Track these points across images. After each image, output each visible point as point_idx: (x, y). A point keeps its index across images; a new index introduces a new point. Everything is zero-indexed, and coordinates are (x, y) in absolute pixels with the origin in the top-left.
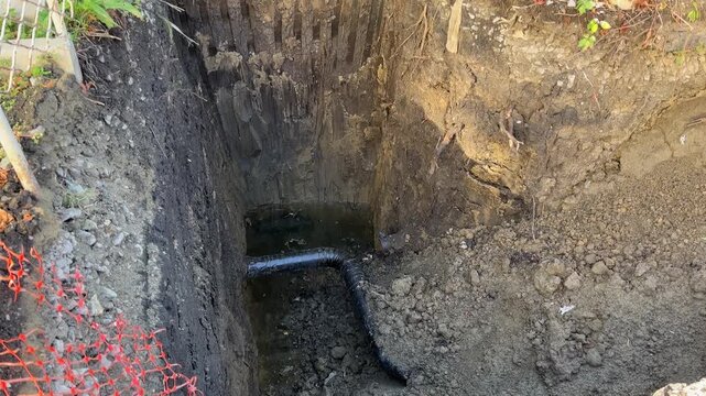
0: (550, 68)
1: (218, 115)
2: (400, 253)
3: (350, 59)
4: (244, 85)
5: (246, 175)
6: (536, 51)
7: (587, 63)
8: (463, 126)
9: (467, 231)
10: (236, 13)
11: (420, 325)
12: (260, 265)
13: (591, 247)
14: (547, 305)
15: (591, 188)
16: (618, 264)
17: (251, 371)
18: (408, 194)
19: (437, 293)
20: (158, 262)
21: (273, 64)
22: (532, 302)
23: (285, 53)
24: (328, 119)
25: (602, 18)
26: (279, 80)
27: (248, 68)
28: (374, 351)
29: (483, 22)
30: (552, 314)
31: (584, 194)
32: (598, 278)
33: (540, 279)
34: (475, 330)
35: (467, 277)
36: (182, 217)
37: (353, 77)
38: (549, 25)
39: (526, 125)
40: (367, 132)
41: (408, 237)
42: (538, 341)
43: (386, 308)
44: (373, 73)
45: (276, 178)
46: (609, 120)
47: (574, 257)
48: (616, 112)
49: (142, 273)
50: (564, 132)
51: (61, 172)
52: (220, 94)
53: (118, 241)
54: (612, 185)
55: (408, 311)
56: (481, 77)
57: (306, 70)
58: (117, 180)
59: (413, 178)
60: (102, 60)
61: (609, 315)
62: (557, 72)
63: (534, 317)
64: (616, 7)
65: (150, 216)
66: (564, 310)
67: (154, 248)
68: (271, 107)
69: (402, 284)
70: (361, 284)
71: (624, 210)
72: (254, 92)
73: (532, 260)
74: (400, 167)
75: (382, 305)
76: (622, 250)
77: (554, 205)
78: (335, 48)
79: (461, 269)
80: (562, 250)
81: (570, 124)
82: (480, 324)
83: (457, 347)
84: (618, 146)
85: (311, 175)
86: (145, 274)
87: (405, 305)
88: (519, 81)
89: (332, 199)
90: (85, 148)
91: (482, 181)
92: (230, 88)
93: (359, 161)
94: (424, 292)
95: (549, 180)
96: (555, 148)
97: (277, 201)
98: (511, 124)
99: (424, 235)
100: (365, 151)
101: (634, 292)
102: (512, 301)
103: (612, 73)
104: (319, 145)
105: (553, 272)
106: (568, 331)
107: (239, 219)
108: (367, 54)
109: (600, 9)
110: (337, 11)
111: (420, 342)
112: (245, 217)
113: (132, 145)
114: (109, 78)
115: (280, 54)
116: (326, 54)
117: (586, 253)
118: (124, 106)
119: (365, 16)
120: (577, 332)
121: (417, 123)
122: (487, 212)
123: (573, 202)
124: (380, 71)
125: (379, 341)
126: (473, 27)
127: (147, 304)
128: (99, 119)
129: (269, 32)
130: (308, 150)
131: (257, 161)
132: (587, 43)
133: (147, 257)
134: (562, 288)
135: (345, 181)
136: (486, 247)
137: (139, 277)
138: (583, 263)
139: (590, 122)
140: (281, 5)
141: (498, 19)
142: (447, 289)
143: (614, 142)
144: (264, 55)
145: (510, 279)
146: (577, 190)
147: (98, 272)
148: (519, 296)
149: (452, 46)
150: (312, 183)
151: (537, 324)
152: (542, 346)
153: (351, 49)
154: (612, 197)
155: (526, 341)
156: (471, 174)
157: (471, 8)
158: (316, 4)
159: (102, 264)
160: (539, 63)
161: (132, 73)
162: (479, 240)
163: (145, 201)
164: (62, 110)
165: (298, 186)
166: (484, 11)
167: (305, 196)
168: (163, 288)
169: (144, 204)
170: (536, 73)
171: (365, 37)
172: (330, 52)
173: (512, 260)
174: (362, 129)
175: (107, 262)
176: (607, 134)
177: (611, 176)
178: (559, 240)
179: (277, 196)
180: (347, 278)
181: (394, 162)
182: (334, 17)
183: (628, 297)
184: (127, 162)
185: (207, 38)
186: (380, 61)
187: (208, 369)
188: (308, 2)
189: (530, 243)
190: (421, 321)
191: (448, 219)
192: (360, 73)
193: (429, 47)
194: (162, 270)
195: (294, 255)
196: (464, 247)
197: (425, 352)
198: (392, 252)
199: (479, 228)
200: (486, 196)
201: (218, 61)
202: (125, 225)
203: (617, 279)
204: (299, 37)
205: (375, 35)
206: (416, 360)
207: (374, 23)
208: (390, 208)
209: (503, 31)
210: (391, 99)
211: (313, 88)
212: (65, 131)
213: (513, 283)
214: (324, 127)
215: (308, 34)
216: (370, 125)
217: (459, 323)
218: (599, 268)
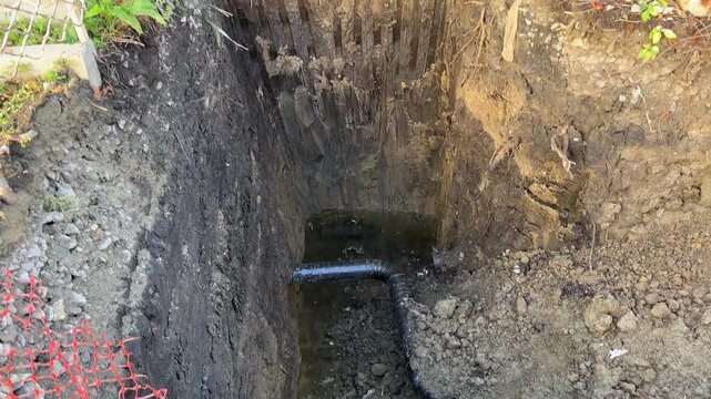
0: (612, 81)
1: (281, 119)
2: (454, 272)
3: (413, 64)
4: (305, 90)
5: (310, 179)
6: (596, 61)
7: (655, 76)
8: (520, 141)
9: (523, 254)
10: (295, 18)
11: (459, 351)
12: (305, 272)
13: (654, 284)
14: (595, 346)
15: (664, 218)
16: (683, 307)
17: (289, 378)
18: (467, 209)
19: (481, 319)
20: (147, 269)
21: (331, 69)
22: (579, 340)
23: (345, 58)
24: (391, 126)
25: (669, 25)
26: (341, 86)
27: (309, 72)
28: (410, 373)
29: (540, 28)
30: (600, 357)
31: (655, 224)
32: (658, 322)
33: (590, 315)
34: (514, 364)
35: (514, 304)
36: (204, 221)
37: (416, 84)
38: (609, 32)
39: (585, 143)
40: (432, 140)
41: (462, 255)
42: (580, 385)
43: (426, 329)
44: (437, 80)
45: (340, 183)
46: (685, 140)
47: (633, 295)
48: (693, 133)
49: (125, 279)
50: (628, 153)
51: (53, 176)
52: (282, 98)
53: (105, 246)
54: (689, 214)
55: (447, 335)
56: (537, 88)
57: (367, 76)
58: (120, 185)
59: (472, 193)
60: (126, 65)
61: (665, 366)
62: (620, 85)
63: (580, 357)
64: (687, 13)
65: (149, 222)
66: (615, 354)
67: (145, 255)
68: (333, 112)
69: (445, 305)
70: (405, 301)
71: (699, 246)
72: (315, 97)
73: (586, 293)
74: (460, 179)
75: (423, 326)
76: (691, 292)
77: (620, 233)
78: (397, 53)
79: (509, 296)
80: (619, 286)
81: (633, 144)
82: (521, 358)
83: (494, 380)
84: (699, 171)
85: (375, 183)
86: (128, 281)
87: (445, 328)
88: (577, 94)
89: (396, 207)
90: (86, 152)
91: (540, 201)
92: (291, 92)
93: (425, 170)
94: (468, 316)
95: (612, 205)
96: (617, 171)
97: (341, 207)
98: (566, 142)
99: (479, 255)
100: (429, 160)
101: (698, 342)
102: (557, 336)
103: (686, 89)
104: (382, 152)
105: (604, 309)
106: (616, 378)
107: (299, 224)
108: (431, 60)
109: (669, 15)
110: (398, 15)
111: (455, 370)
112: (308, 221)
113: (146, 150)
114: (131, 83)
115: (340, 59)
116: (387, 59)
117: (647, 292)
118: (145, 110)
119: (427, 20)
120: (626, 381)
121: (476, 135)
122: (546, 235)
123: (640, 231)
124: (443, 78)
125: (415, 364)
126: (530, 34)
127: (123, 312)
128: (111, 124)
129: (328, 37)
130: (371, 157)
131: (320, 166)
132: (648, 54)
133: (135, 262)
134: (613, 329)
135: (410, 190)
136: (540, 274)
137: (120, 283)
138: (643, 302)
139: (658, 143)
140: (339, 10)
141: (556, 25)
142: (491, 316)
143: (695, 166)
144: (324, 59)
145: (559, 312)
146: (646, 218)
147: (73, 277)
148: (566, 332)
149: (508, 54)
150: (376, 191)
151: (582, 366)
152: (584, 392)
153: (414, 54)
154: (686, 230)
155: (567, 383)
156: (529, 191)
157: (528, 13)
158: (376, 8)
159: (81, 268)
160: (598, 75)
161: (164, 78)
162: (533, 266)
163: (149, 206)
164: (65, 115)
165: (361, 194)
166: (543, 16)
167: (370, 204)
168: (146, 295)
169: (147, 210)
170: (595, 86)
171: (427, 41)
172: (392, 58)
173: (564, 291)
174: (427, 137)
175: (86, 267)
176: (684, 157)
177: (689, 205)
178: (619, 273)
179: (340, 201)
180: (392, 292)
181: (455, 174)
182: (394, 22)
183: (690, 347)
184: (136, 167)
185: (267, 42)
186: (443, 67)
187: (206, 378)
188: (367, 7)
189: (586, 273)
190: (459, 347)
191: (505, 239)
192: (423, 80)
193: (487, 54)
194: (150, 277)
195: (341, 265)
196: (517, 271)
197: (460, 382)
198: (443, 269)
199: (535, 252)
200: (545, 218)
201: (279, 65)
202: (117, 230)
203: (680, 326)
204: (359, 42)
205: (438, 41)
206: (450, 389)
207: (437, 28)
208: (452, 223)
209: (561, 39)
210: (452, 108)
211: (375, 94)
212: (66, 135)
213: (561, 316)
214: (387, 135)
215: (368, 40)
216: (435, 134)
217: (499, 355)
218: (660, 310)
